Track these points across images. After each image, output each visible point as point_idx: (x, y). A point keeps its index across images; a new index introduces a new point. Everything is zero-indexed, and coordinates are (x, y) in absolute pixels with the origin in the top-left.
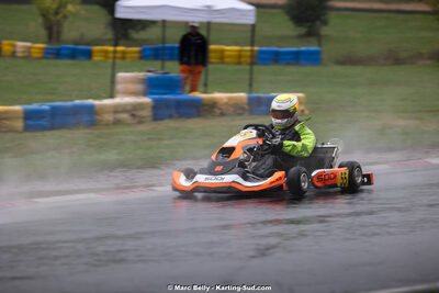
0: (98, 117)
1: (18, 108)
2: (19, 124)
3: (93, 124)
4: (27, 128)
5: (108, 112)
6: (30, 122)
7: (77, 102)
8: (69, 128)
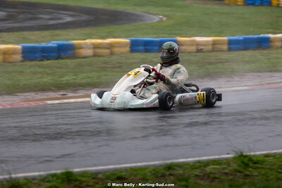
0: (272, 44)
1: (226, 38)
2: (225, 47)
3: (269, 47)
4: (230, 49)
5: (277, 41)
6: (232, 46)
7: (262, 35)
8: (254, 50)
